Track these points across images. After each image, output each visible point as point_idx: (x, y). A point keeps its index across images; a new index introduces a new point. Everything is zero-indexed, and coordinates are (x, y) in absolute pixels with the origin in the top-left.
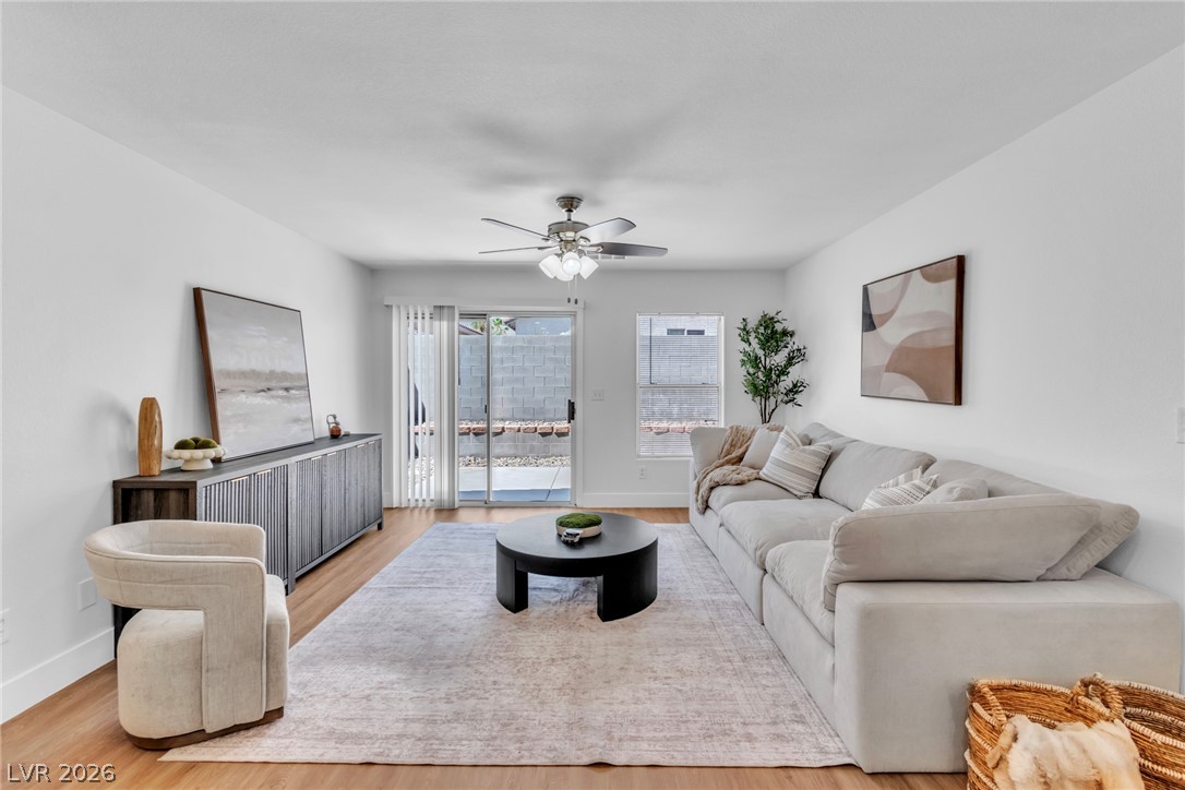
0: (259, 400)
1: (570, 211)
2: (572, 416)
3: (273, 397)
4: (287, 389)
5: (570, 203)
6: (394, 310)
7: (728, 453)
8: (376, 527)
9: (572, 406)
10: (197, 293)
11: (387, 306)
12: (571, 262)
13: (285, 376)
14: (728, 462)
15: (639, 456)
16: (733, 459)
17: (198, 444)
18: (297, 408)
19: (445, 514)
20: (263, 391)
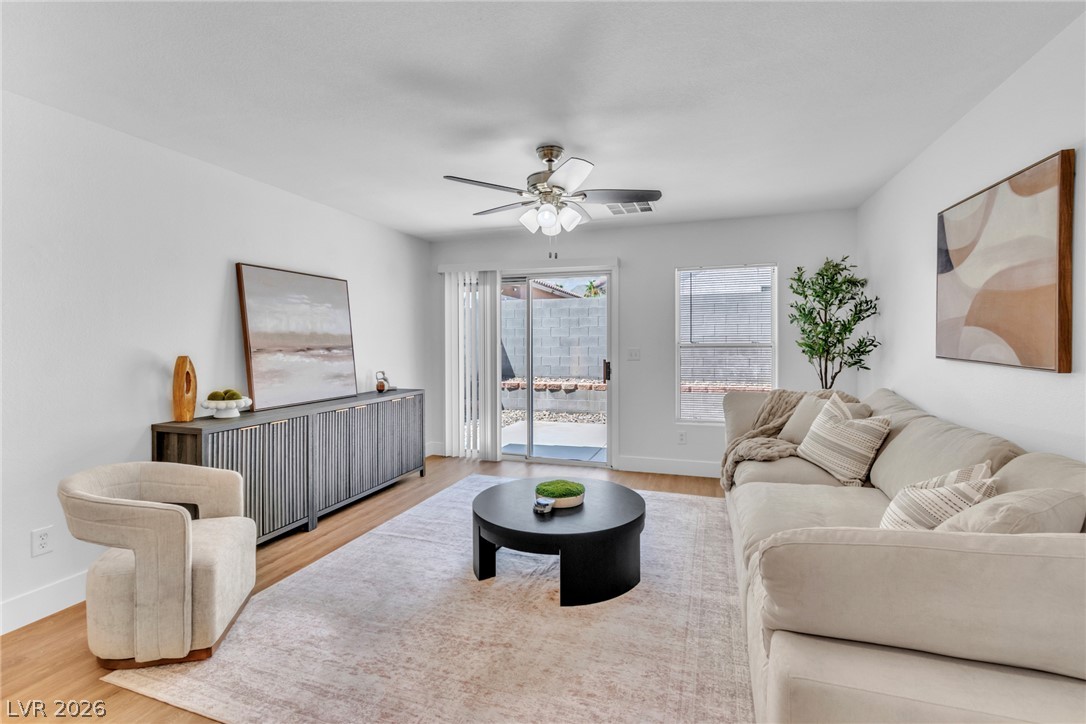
0: (296, 358)
1: (550, 161)
2: (607, 375)
3: (313, 356)
4: (329, 349)
5: (550, 151)
6: (447, 277)
7: (765, 422)
8: (418, 473)
9: (607, 366)
10: (238, 267)
11: (441, 274)
12: (547, 214)
13: (327, 336)
14: (763, 433)
15: (679, 420)
16: (769, 429)
17: (229, 396)
18: (340, 366)
19: (488, 465)
20: (304, 351)
